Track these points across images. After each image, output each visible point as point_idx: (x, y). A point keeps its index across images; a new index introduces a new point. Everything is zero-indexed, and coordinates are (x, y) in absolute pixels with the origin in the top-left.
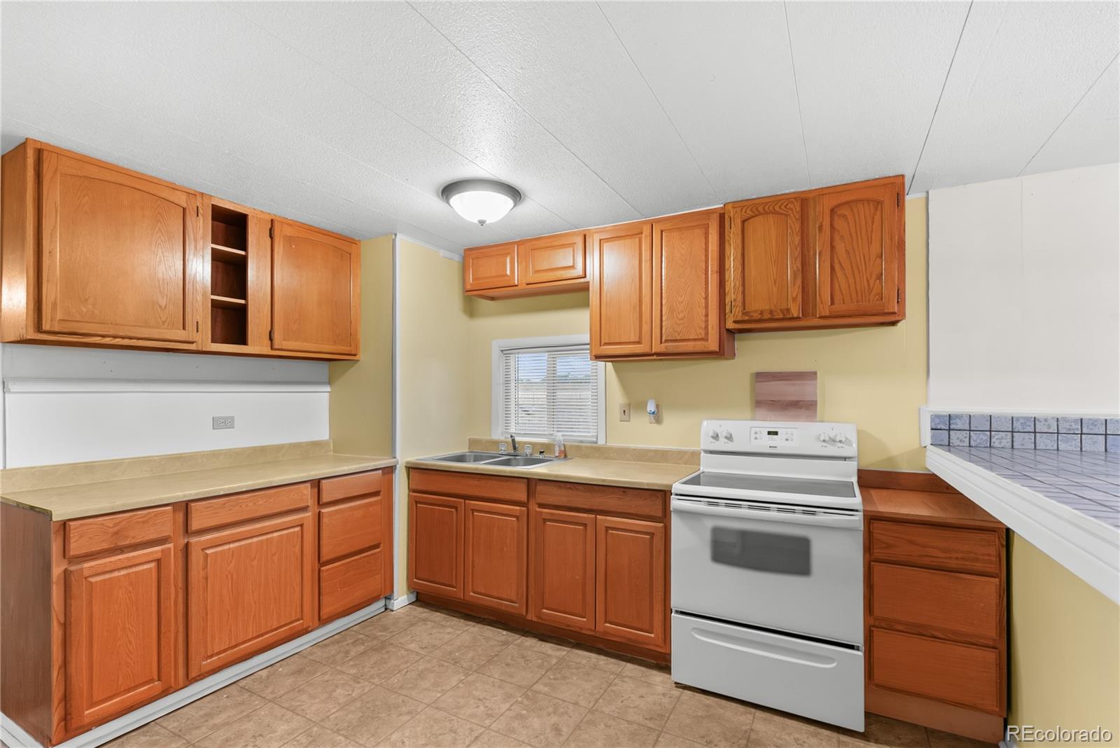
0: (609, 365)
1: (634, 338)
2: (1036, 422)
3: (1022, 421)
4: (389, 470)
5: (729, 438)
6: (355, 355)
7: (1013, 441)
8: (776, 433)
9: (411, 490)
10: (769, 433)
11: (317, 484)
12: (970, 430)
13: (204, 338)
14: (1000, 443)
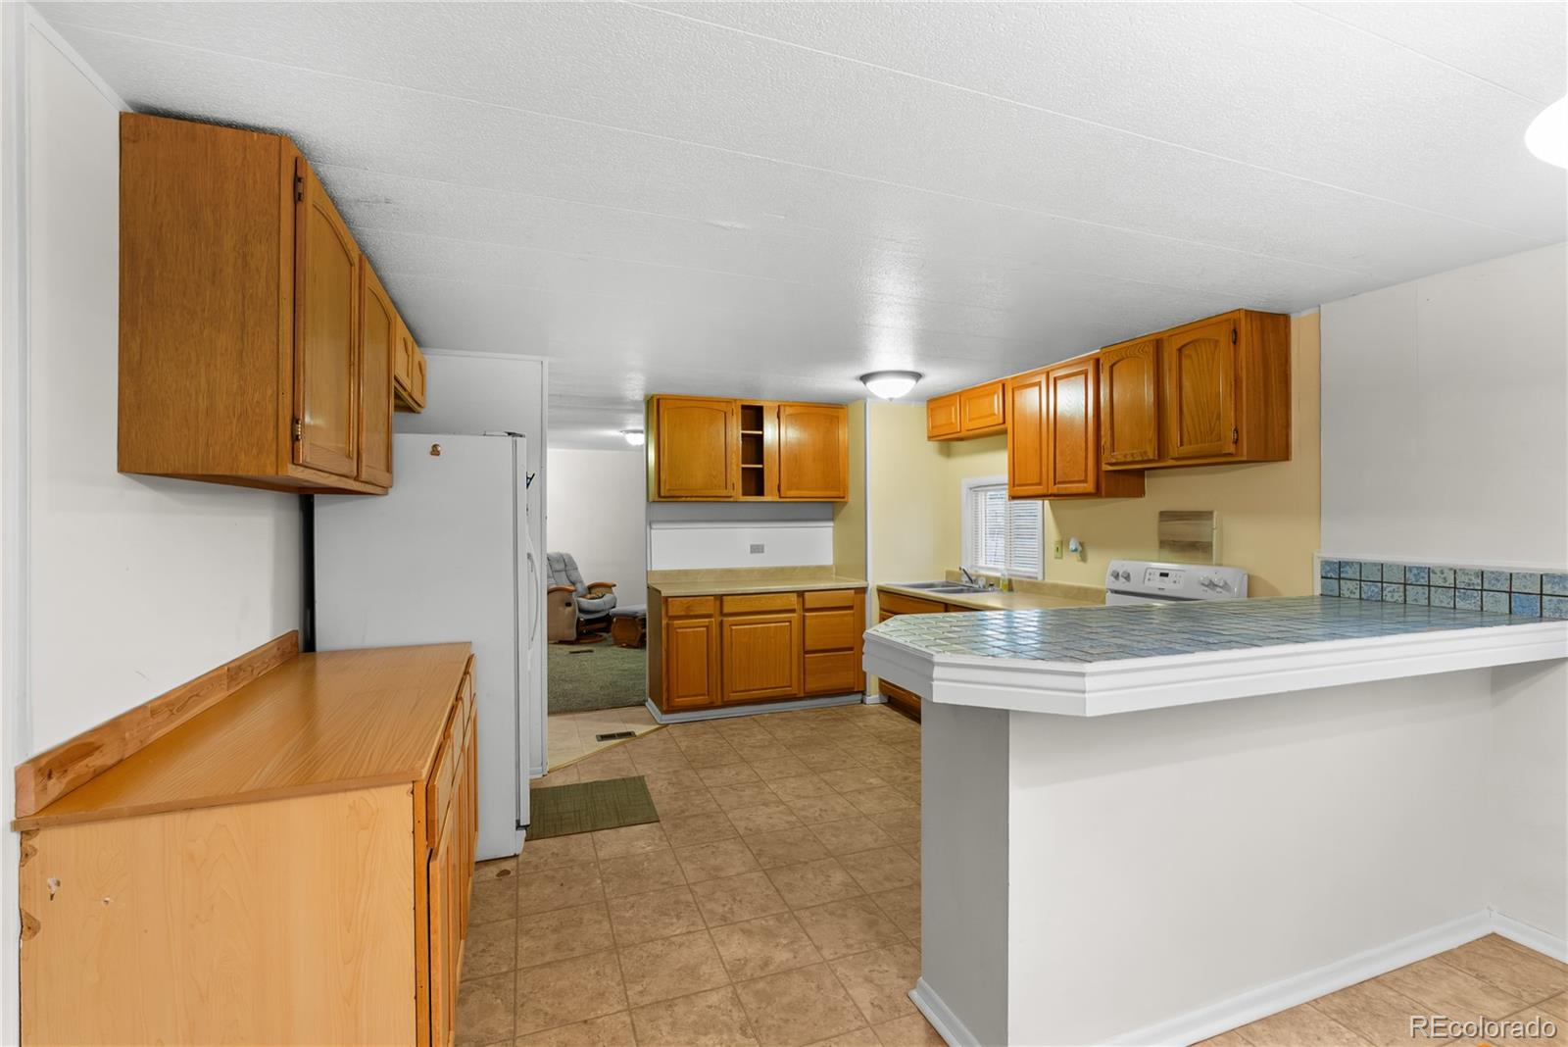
0: (1047, 502)
1: (1036, 480)
2: (1431, 574)
3: (1415, 571)
4: (862, 591)
5: (1128, 577)
6: (843, 498)
7: (1405, 596)
8: (1166, 575)
9: (881, 609)
10: (1162, 575)
11: (801, 594)
12: (1361, 581)
13: (737, 492)
14: (1392, 597)
